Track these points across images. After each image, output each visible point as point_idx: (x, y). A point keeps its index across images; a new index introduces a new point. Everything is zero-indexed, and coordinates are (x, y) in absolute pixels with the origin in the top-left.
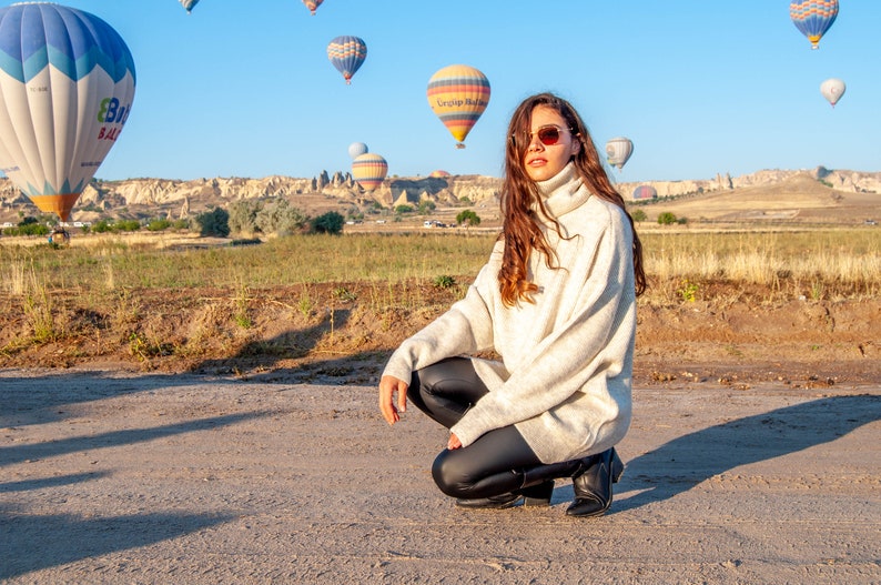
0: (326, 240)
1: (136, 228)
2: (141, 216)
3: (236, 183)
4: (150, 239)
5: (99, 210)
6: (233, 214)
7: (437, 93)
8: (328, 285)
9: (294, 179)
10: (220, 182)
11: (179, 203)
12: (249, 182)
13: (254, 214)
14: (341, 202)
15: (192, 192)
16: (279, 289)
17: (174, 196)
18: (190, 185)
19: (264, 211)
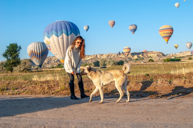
0: (120, 66)
6: (100, 62)
7: (163, 31)
9: (113, 54)
10: (97, 55)
11: (89, 60)
12: (103, 55)
14: (123, 58)
18: (91, 56)
19: (107, 61)
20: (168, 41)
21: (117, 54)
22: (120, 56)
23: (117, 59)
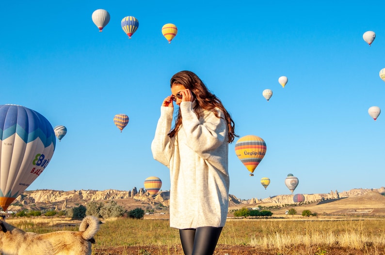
0: (135, 222)
1: (39, 214)
2: (42, 208)
3: (90, 193)
4: (46, 221)
5: (21, 205)
6: (88, 209)
7: (245, 148)
8: (136, 248)
9: (120, 191)
10: (83, 192)
11: (61, 202)
12: (97, 193)
13: (99, 209)
14: (143, 203)
15: (68, 197)
16: (111, 249)
17: (60, 199)
18: (68, 193)
19: (104, 207)
20: (253, 170)
21: (130, 193)
22: (135, 197)
23: (129, 205)
